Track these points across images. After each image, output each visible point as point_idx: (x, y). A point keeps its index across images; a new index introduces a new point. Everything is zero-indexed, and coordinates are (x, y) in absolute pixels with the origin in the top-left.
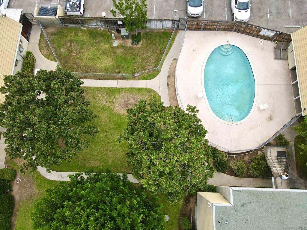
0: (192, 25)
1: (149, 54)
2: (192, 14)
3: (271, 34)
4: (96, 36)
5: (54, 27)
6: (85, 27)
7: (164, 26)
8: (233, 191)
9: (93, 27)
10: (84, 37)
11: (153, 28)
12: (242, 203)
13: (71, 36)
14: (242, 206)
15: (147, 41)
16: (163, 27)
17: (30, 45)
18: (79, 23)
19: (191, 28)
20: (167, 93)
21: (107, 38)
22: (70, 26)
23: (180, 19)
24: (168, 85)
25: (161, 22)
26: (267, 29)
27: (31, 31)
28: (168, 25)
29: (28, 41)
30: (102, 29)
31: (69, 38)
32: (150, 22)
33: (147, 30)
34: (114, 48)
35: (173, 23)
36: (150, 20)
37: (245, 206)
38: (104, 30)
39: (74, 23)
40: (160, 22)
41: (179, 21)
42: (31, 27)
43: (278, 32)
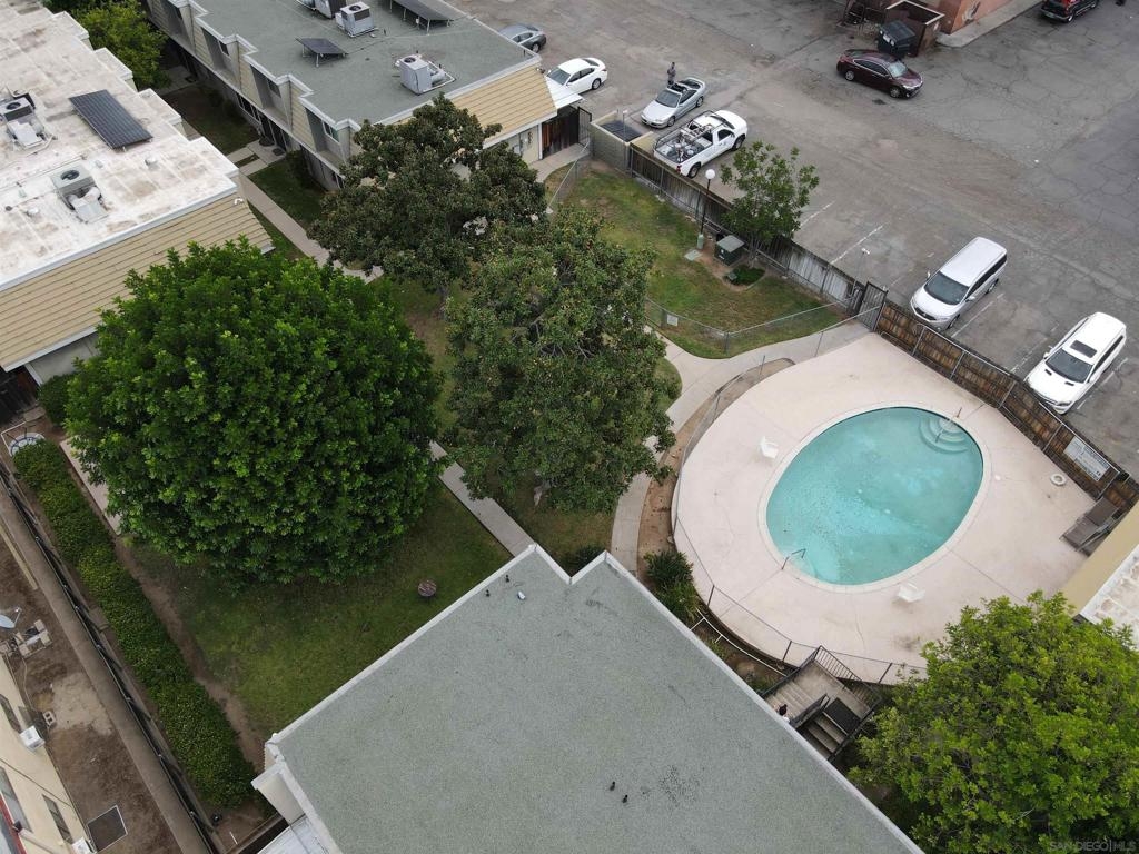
0: (894, 322)
1: (740, 315)
2: (918, 310)
3: (1097, 469)
4: (668, 222)
5: (611, 165)
6: (664, 196)
7: (826, 288)
8: (605, 562)
9: (680, 205)
10: (645, 208)
11: (800, 280)
12: (594, 598)
13: (624, 193)
14: (590, 603)
15: (761, 291)
16: (822, 291)
17: (542, 163)
18: (657, 182)
19: (889, 332)
20: (703, 400)
21: (684, 238)
22: (639, 179)
23: (868, 283)
24: (719, 391)
25: (823, 269)
26: (1088, 442)
27: (566, 147)
28: (837, 290)
29: (544, 156)
30: (693, 220)
31: (616, 194)
32: (799, 255)
33: (785, 278)
34: (681, 260)
35: (850, 288)
36: (801, 251)
37: (596, 607)
38: (694, 224)
39: (650, 177)
40: (820, 269)
41: (864, 290)
42: (572, 143)
43: (1119, 468)
